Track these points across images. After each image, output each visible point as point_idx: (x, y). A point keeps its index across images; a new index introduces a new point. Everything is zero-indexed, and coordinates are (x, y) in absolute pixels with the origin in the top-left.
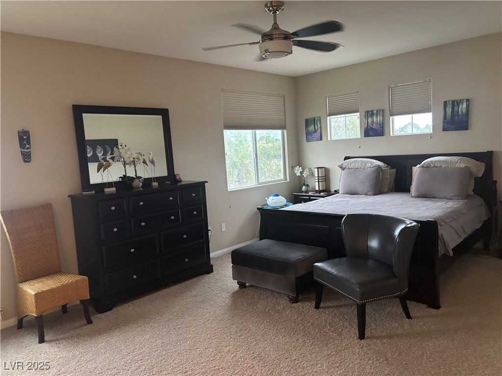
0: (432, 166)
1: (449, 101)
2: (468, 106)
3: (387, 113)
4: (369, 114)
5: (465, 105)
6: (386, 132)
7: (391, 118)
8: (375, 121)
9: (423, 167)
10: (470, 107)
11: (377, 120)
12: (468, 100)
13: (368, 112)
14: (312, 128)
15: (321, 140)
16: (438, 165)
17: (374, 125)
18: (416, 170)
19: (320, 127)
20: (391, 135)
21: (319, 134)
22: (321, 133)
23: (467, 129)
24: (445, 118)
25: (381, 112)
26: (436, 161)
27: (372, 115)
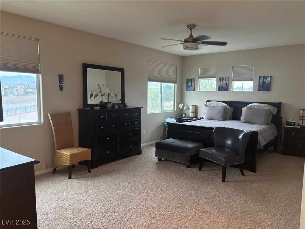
0: (252, 108)
1: (262, 76)
2: (271, 80)
3: (231, 79)
4: (221, 79)
5: (269, 79)
6: (229, 89)
7: (232, 82)
8: (224, 83)
9: (248, 108)
10: (272, 80)
11: (225, 83)
12: (271, 77)
13: (221, 78)
14: (190, 84)
15: (195, 90)
16: (255, 107)
17: (224, 85)
18: (244, 109)
19: (195, 84)
20: (232, 91)
21: (194, 88)
22: (195, 87)
23: (269, 91)
24: (259, 84)
25: (228, 79)
26: (254, 106)
27: (223, 80)
